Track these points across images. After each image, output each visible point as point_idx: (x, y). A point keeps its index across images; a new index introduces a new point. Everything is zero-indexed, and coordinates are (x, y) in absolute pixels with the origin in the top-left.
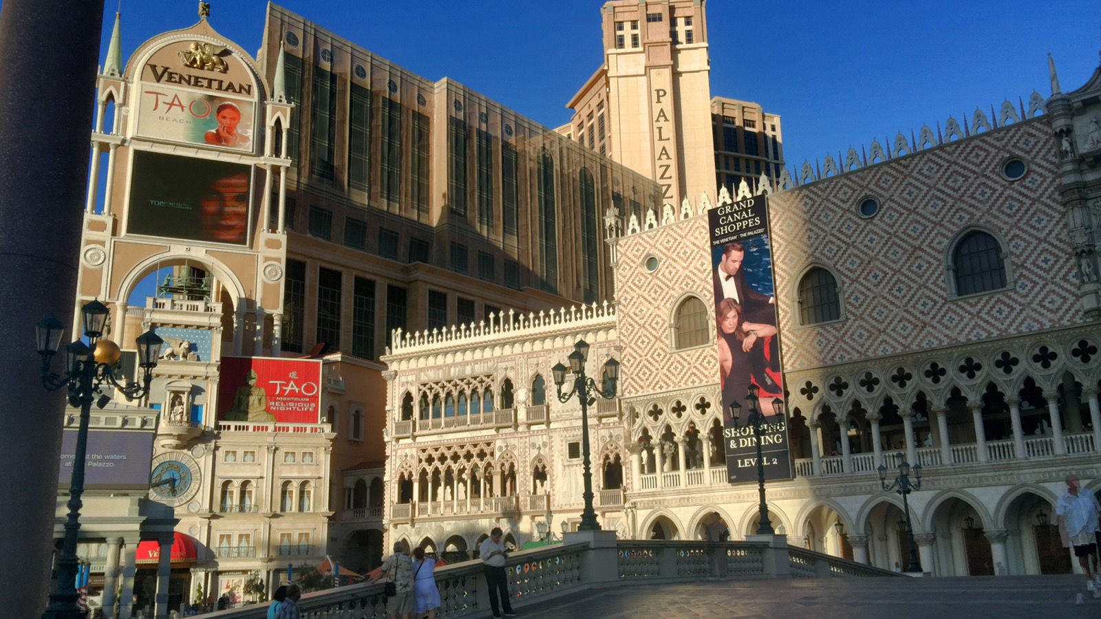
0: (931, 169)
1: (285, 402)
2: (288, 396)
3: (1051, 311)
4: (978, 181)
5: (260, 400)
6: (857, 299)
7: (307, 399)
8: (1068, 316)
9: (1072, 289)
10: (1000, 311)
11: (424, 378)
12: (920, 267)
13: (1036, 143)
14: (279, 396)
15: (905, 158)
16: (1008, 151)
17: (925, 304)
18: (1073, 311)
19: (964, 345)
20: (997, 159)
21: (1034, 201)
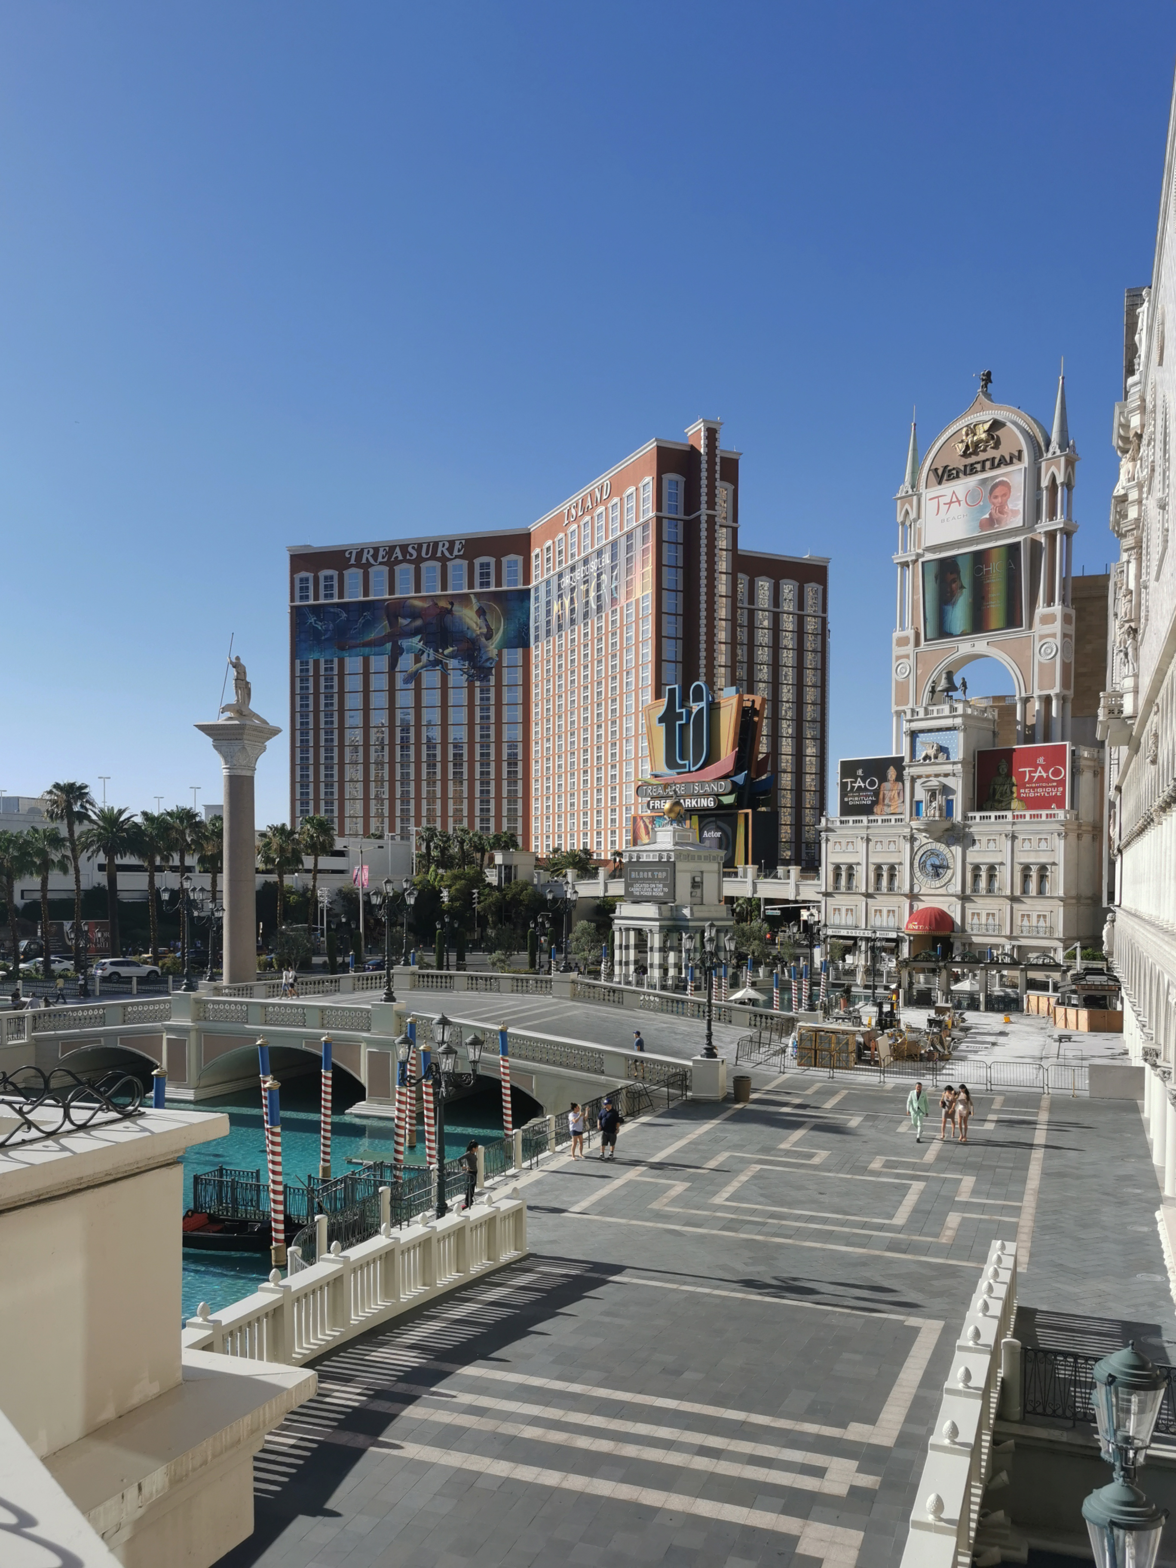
1: (1033, 788)
2: (1036, 782)
5: (1011, 789)
7: (1055, 784)
14: (1029, 782)
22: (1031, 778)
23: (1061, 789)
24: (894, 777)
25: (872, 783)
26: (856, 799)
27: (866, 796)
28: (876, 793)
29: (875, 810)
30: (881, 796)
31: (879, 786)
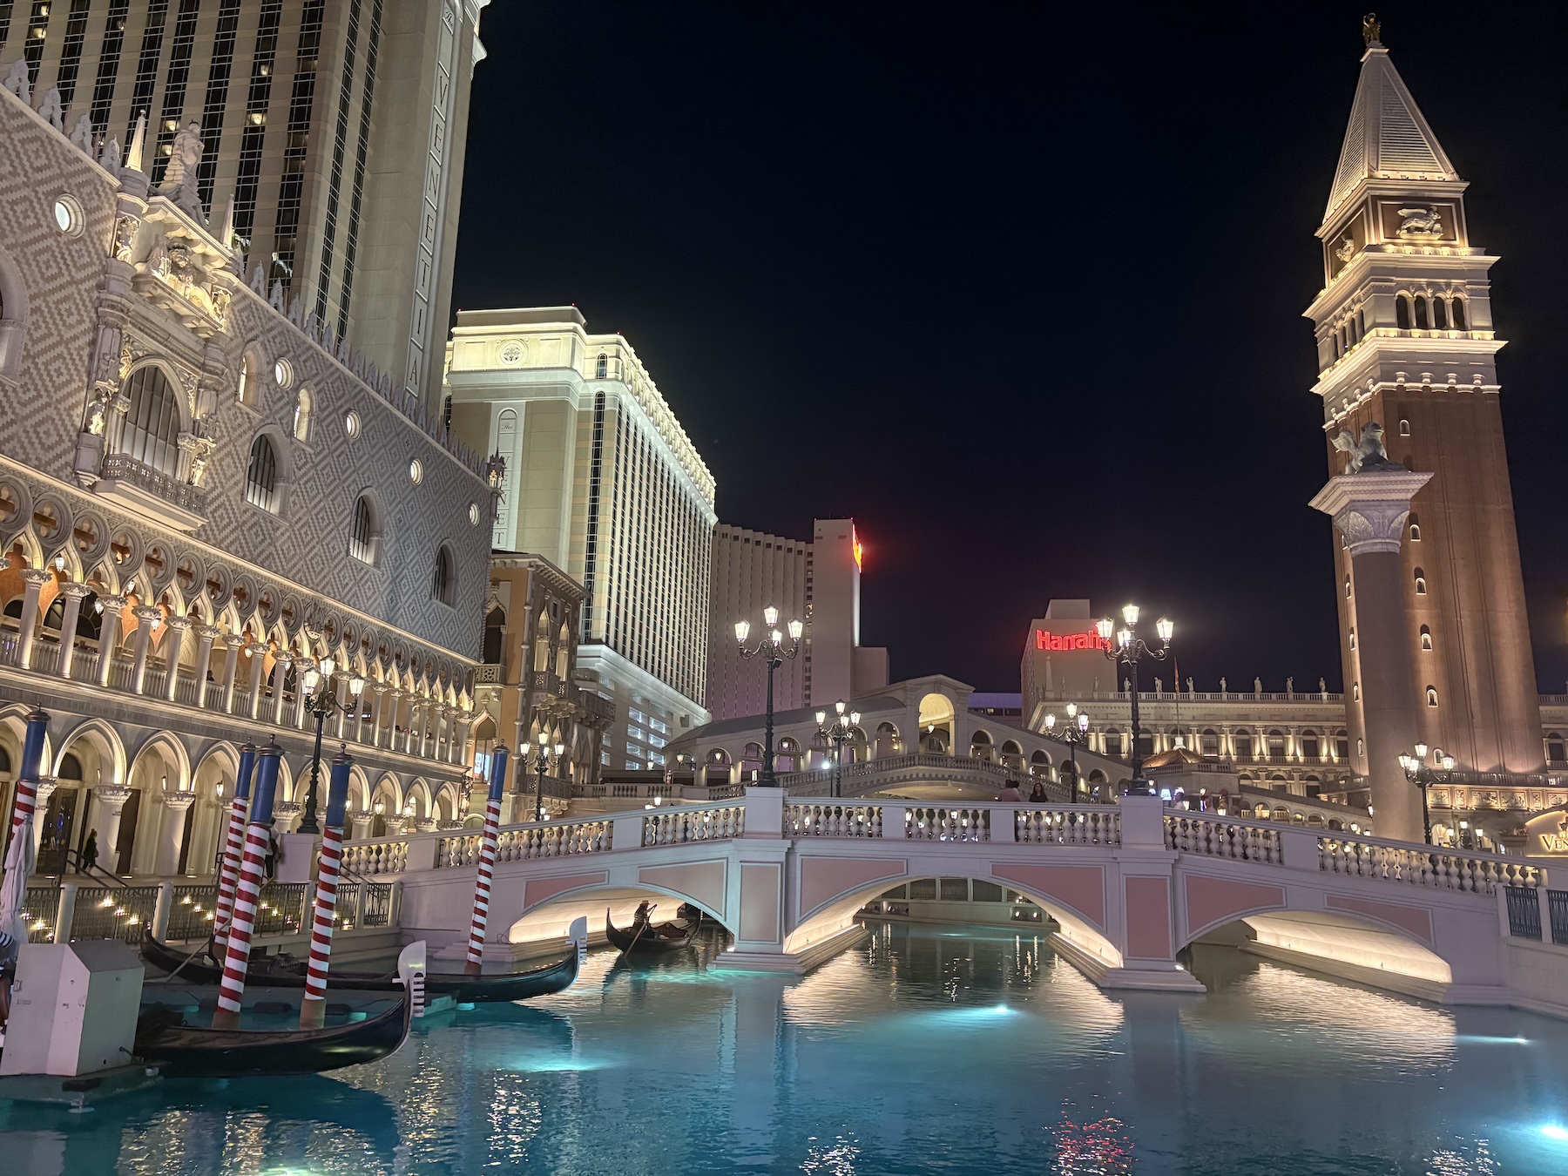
4: (25, 191)
9: (71, 429)
16: (70, 186)
18: (62, 461)
20: (55, 184)
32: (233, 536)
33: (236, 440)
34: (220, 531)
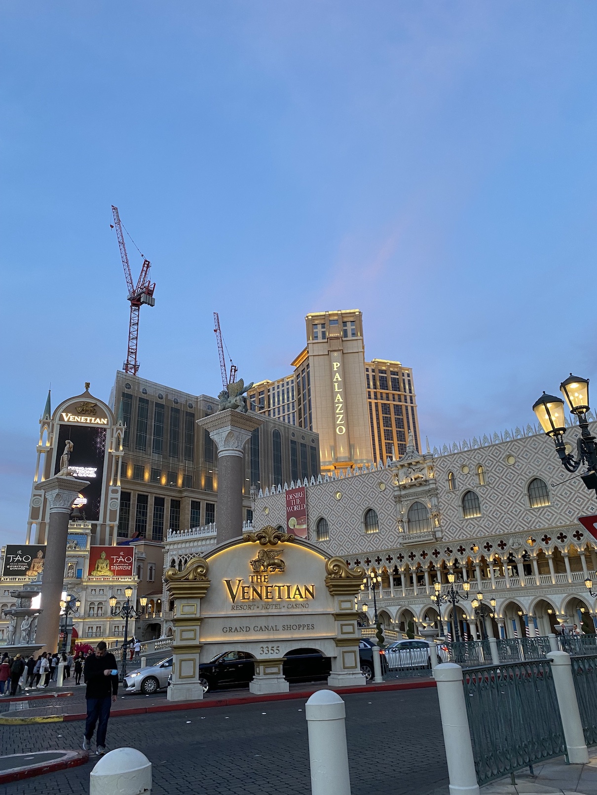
0: (357, 483)
1: (118, 566)
2: (119, 563)
3: (390, 542)
4: (371, 490)
5: (107, 565)
6: (334, 532)
7: (128, 564)
8: (395, 545)
9: (397, 534)
10: (376, 541)
11: (180, 553)
12: (353, 521)
13: (388, 478)
15: (350, 478)
16: (380, 480)
17: (354, 536)
18: (397, 543)
19: (366, 553)
20: (377, 482)
21: (387, 499)
22: (117, 561)
23: (130, 567)
24: (41, 556)
25: (27, 559)
26: (15, 566)
27: (22, 565)
28: (29, 564)
29: (27, 573)
30: (32, 566)
31: (32, 560)
32: (460, 532)
33: (451, 503)
34: (453, 534)
